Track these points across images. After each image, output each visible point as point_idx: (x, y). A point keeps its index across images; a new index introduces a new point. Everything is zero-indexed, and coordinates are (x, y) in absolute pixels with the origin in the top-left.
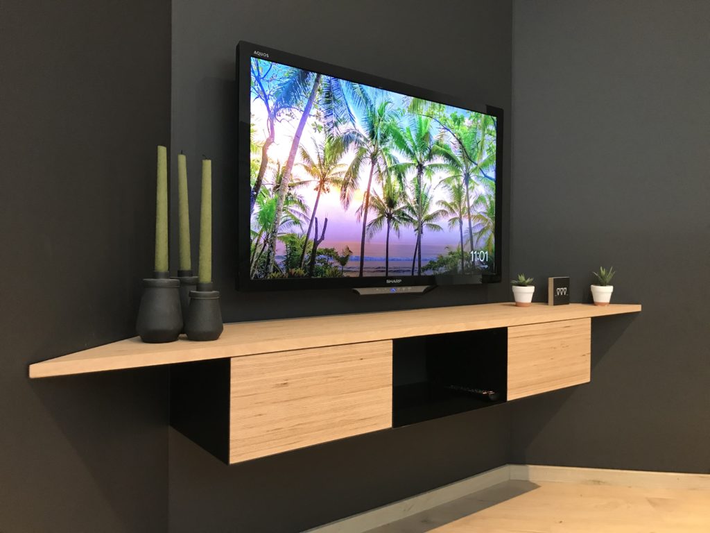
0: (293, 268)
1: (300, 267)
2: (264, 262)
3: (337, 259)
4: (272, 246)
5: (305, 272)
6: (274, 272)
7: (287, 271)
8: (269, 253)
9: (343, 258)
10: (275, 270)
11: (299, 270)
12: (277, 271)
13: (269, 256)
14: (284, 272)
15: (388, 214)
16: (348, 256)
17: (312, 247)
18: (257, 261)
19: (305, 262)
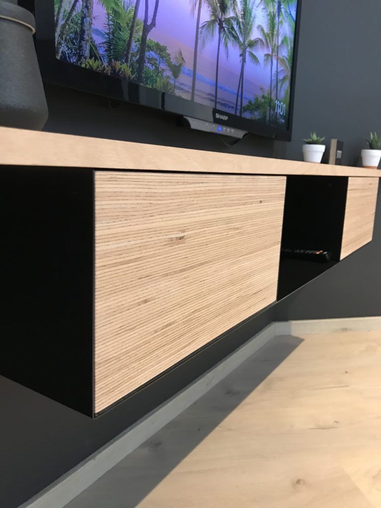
0: (116, 60)
1: (127, 61)
2: (76, 33)
3: (169, 66)
4: (87, 7)
5: (133, 72)
6: (91, 58)
7: (110, 63)
8: (83, 18)
9: (175, 66)
10: (93, 55)
11: (124, 66)
12: (96, 59)
13: (82, 23)
14: (106, 64)
15: (220, 20)
16: (180, 65)
17: (141, 34)
18: (64, 26)
19: (133, 55)
